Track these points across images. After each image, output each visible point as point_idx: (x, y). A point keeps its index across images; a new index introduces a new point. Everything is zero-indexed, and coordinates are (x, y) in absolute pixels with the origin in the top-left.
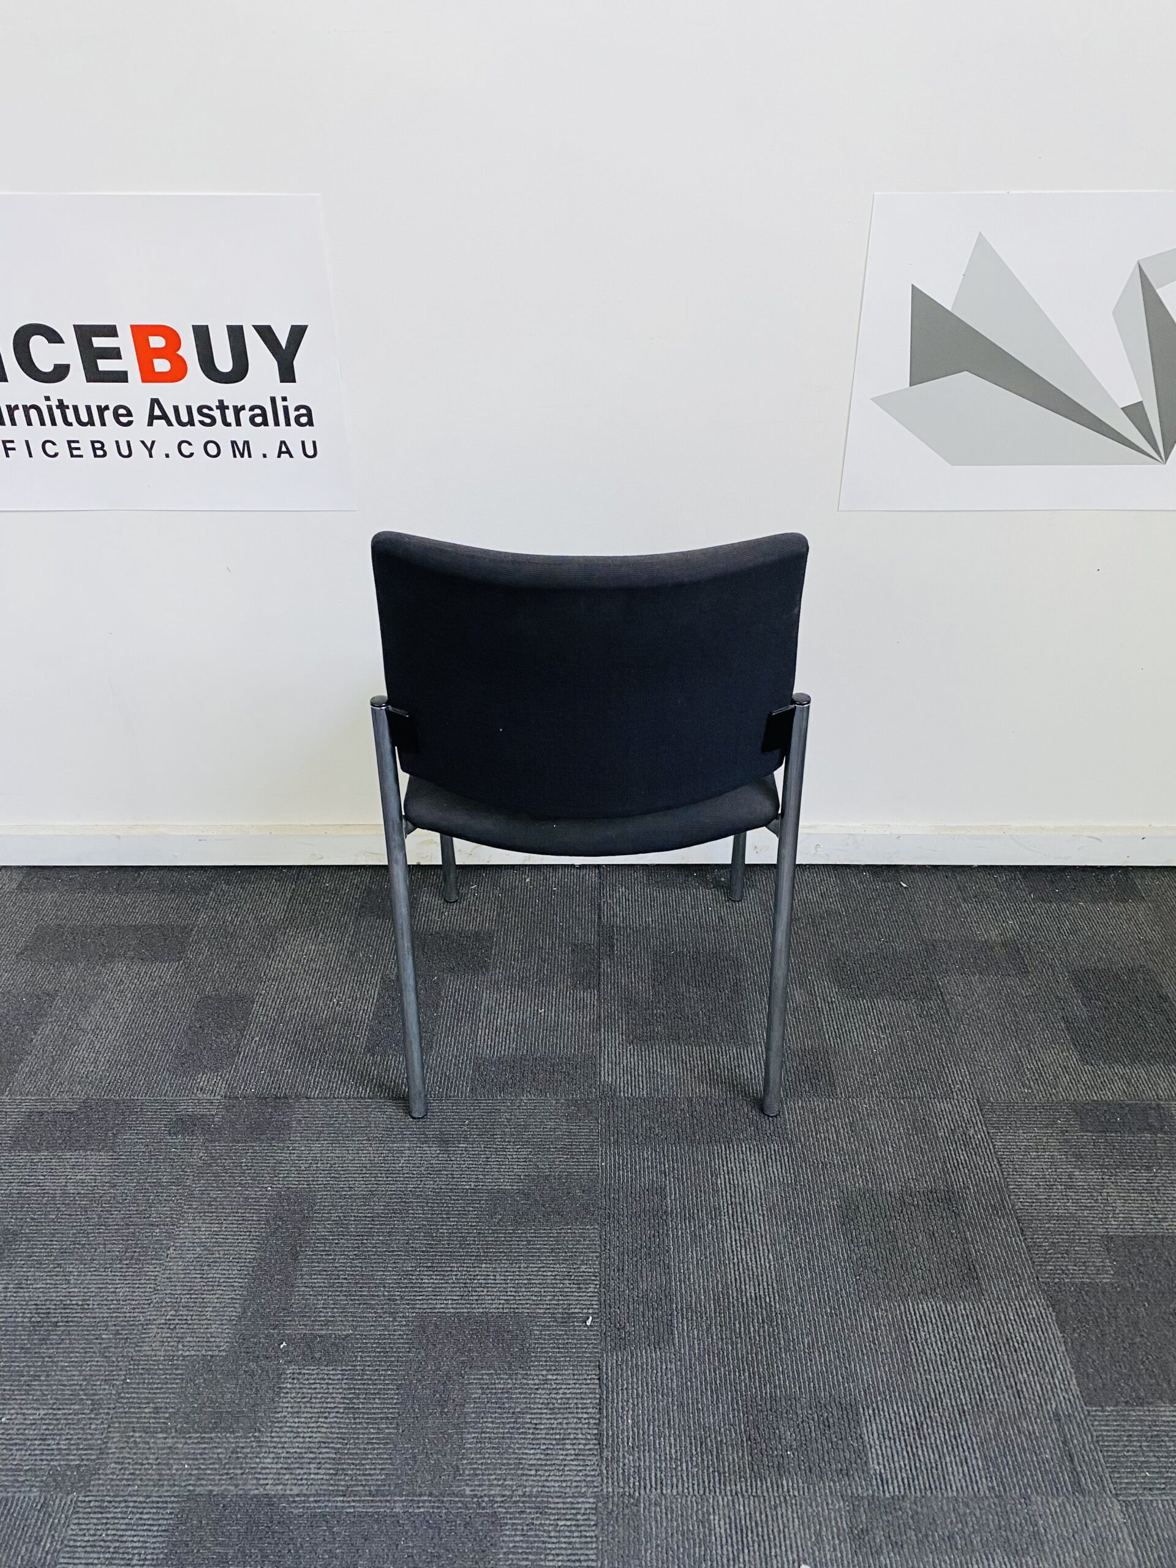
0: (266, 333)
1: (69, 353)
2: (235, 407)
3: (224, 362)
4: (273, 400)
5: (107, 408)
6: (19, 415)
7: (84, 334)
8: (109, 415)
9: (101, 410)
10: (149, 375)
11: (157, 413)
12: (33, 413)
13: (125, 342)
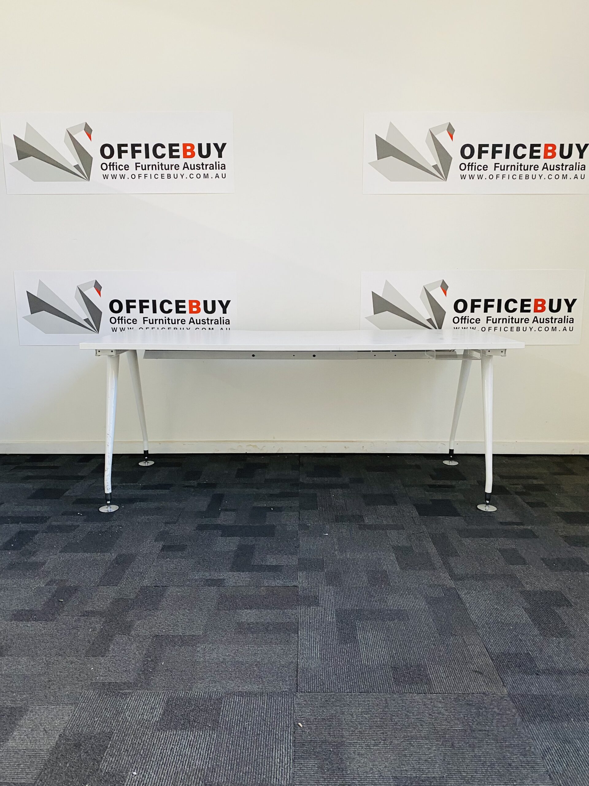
0: (221, 302)
1: (173, 307)
2: (211, 320)
3: (210, 309)
4: (221, 318)
5: (180, 320)
6: (158, 321)
7: (177, 302)
8: (180, 322)
9: (178, 320)
10: (191, 312)
11: (192, 321)
12: (161, 321)
13: (187, 304)
